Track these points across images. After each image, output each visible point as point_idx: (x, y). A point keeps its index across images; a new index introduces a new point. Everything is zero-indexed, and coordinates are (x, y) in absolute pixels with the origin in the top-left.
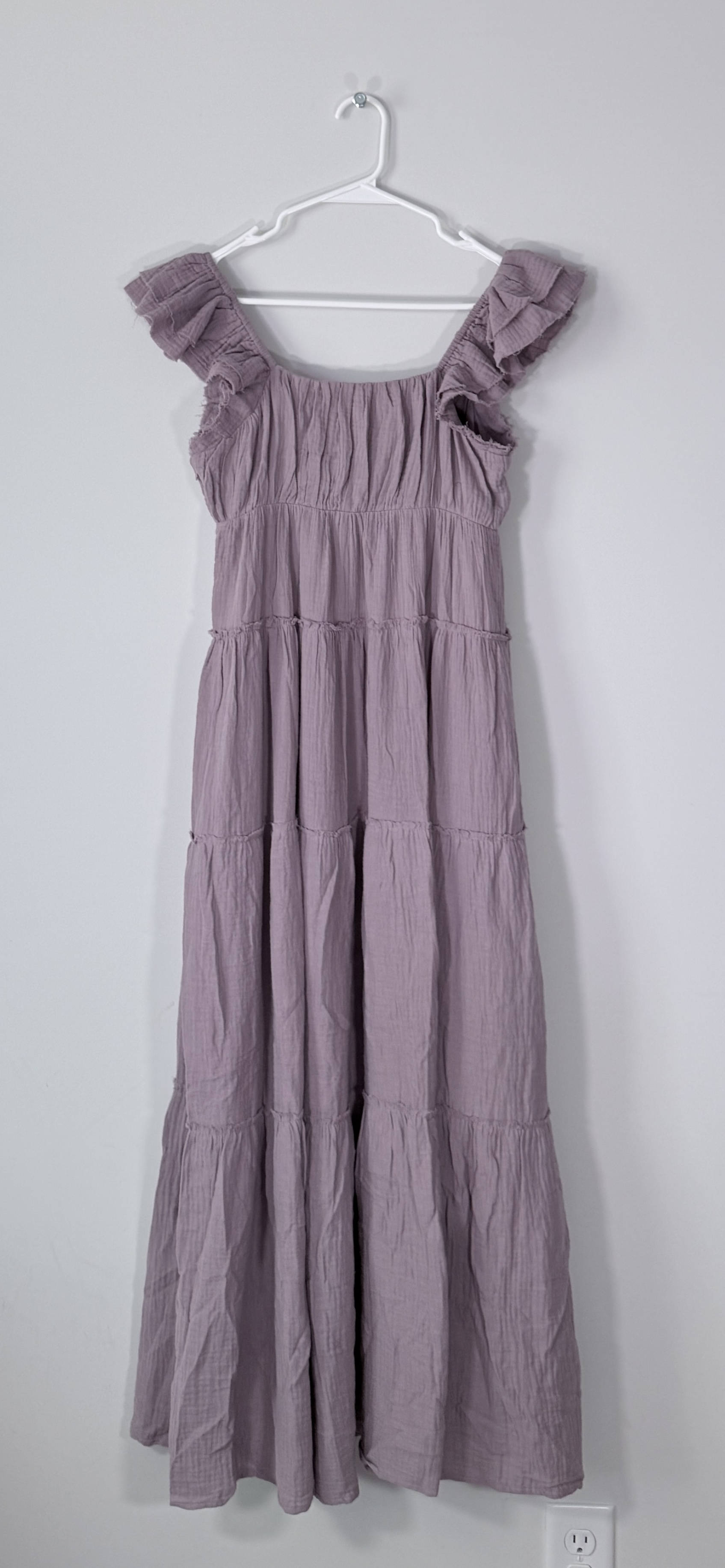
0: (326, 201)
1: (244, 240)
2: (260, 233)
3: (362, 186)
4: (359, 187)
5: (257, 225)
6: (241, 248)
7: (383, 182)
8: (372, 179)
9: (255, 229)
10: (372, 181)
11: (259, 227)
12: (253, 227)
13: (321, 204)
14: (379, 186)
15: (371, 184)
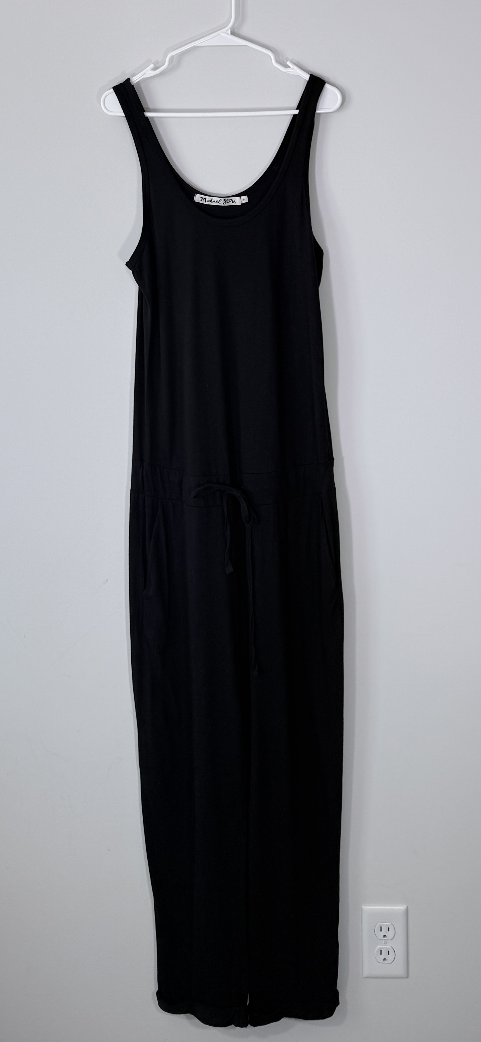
0: (199, 45)
1: (145, 74)
2: (155, 69)
3: (221, 34)
4: (220, 34)
5: (153, 63)
6: (143, 78)
7: (236, 31)
8: (228, 28)
9: (152, 66)
10: (228, 30)
11: (155, 65)
12: (151, 64)
13: (195, 48)
14: (233, 33)
15: (227, 32)
